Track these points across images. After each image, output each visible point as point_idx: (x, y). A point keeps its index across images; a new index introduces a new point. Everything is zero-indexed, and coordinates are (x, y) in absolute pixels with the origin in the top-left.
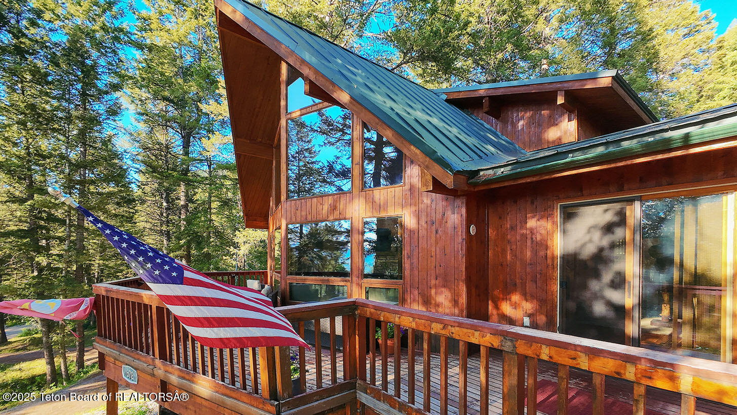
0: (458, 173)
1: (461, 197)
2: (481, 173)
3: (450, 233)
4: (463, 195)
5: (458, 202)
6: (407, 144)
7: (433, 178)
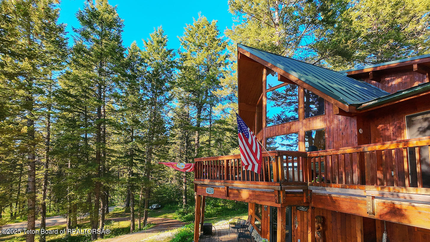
0: (350, 105)
1: (354, 117)
2: (363, 105)
3: (349, 133)
4: (355, 116)
5: (353, 119)
6: (326, 96)
7: (339, 108)
